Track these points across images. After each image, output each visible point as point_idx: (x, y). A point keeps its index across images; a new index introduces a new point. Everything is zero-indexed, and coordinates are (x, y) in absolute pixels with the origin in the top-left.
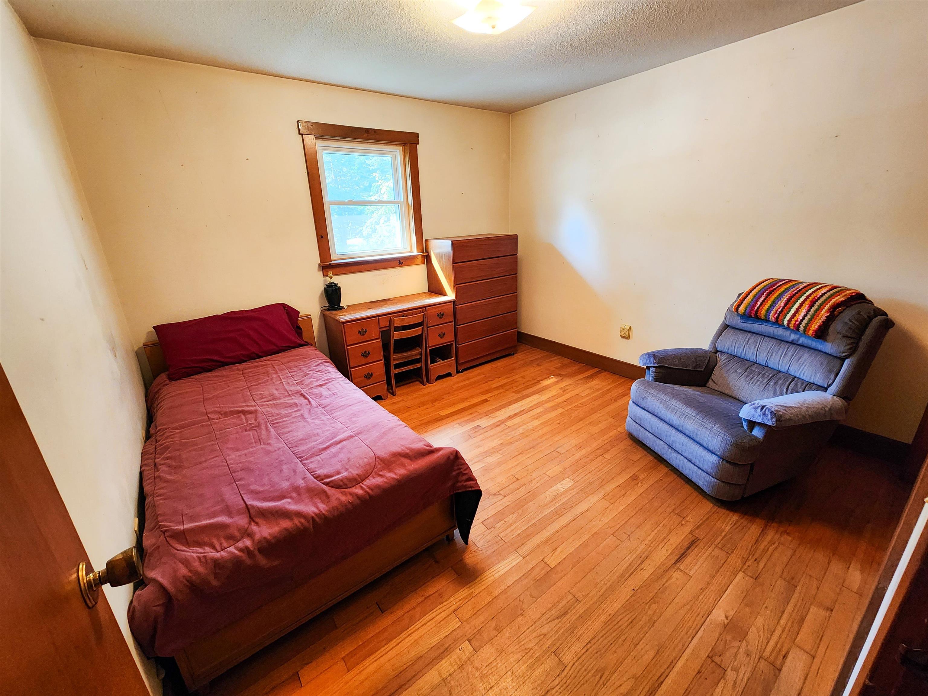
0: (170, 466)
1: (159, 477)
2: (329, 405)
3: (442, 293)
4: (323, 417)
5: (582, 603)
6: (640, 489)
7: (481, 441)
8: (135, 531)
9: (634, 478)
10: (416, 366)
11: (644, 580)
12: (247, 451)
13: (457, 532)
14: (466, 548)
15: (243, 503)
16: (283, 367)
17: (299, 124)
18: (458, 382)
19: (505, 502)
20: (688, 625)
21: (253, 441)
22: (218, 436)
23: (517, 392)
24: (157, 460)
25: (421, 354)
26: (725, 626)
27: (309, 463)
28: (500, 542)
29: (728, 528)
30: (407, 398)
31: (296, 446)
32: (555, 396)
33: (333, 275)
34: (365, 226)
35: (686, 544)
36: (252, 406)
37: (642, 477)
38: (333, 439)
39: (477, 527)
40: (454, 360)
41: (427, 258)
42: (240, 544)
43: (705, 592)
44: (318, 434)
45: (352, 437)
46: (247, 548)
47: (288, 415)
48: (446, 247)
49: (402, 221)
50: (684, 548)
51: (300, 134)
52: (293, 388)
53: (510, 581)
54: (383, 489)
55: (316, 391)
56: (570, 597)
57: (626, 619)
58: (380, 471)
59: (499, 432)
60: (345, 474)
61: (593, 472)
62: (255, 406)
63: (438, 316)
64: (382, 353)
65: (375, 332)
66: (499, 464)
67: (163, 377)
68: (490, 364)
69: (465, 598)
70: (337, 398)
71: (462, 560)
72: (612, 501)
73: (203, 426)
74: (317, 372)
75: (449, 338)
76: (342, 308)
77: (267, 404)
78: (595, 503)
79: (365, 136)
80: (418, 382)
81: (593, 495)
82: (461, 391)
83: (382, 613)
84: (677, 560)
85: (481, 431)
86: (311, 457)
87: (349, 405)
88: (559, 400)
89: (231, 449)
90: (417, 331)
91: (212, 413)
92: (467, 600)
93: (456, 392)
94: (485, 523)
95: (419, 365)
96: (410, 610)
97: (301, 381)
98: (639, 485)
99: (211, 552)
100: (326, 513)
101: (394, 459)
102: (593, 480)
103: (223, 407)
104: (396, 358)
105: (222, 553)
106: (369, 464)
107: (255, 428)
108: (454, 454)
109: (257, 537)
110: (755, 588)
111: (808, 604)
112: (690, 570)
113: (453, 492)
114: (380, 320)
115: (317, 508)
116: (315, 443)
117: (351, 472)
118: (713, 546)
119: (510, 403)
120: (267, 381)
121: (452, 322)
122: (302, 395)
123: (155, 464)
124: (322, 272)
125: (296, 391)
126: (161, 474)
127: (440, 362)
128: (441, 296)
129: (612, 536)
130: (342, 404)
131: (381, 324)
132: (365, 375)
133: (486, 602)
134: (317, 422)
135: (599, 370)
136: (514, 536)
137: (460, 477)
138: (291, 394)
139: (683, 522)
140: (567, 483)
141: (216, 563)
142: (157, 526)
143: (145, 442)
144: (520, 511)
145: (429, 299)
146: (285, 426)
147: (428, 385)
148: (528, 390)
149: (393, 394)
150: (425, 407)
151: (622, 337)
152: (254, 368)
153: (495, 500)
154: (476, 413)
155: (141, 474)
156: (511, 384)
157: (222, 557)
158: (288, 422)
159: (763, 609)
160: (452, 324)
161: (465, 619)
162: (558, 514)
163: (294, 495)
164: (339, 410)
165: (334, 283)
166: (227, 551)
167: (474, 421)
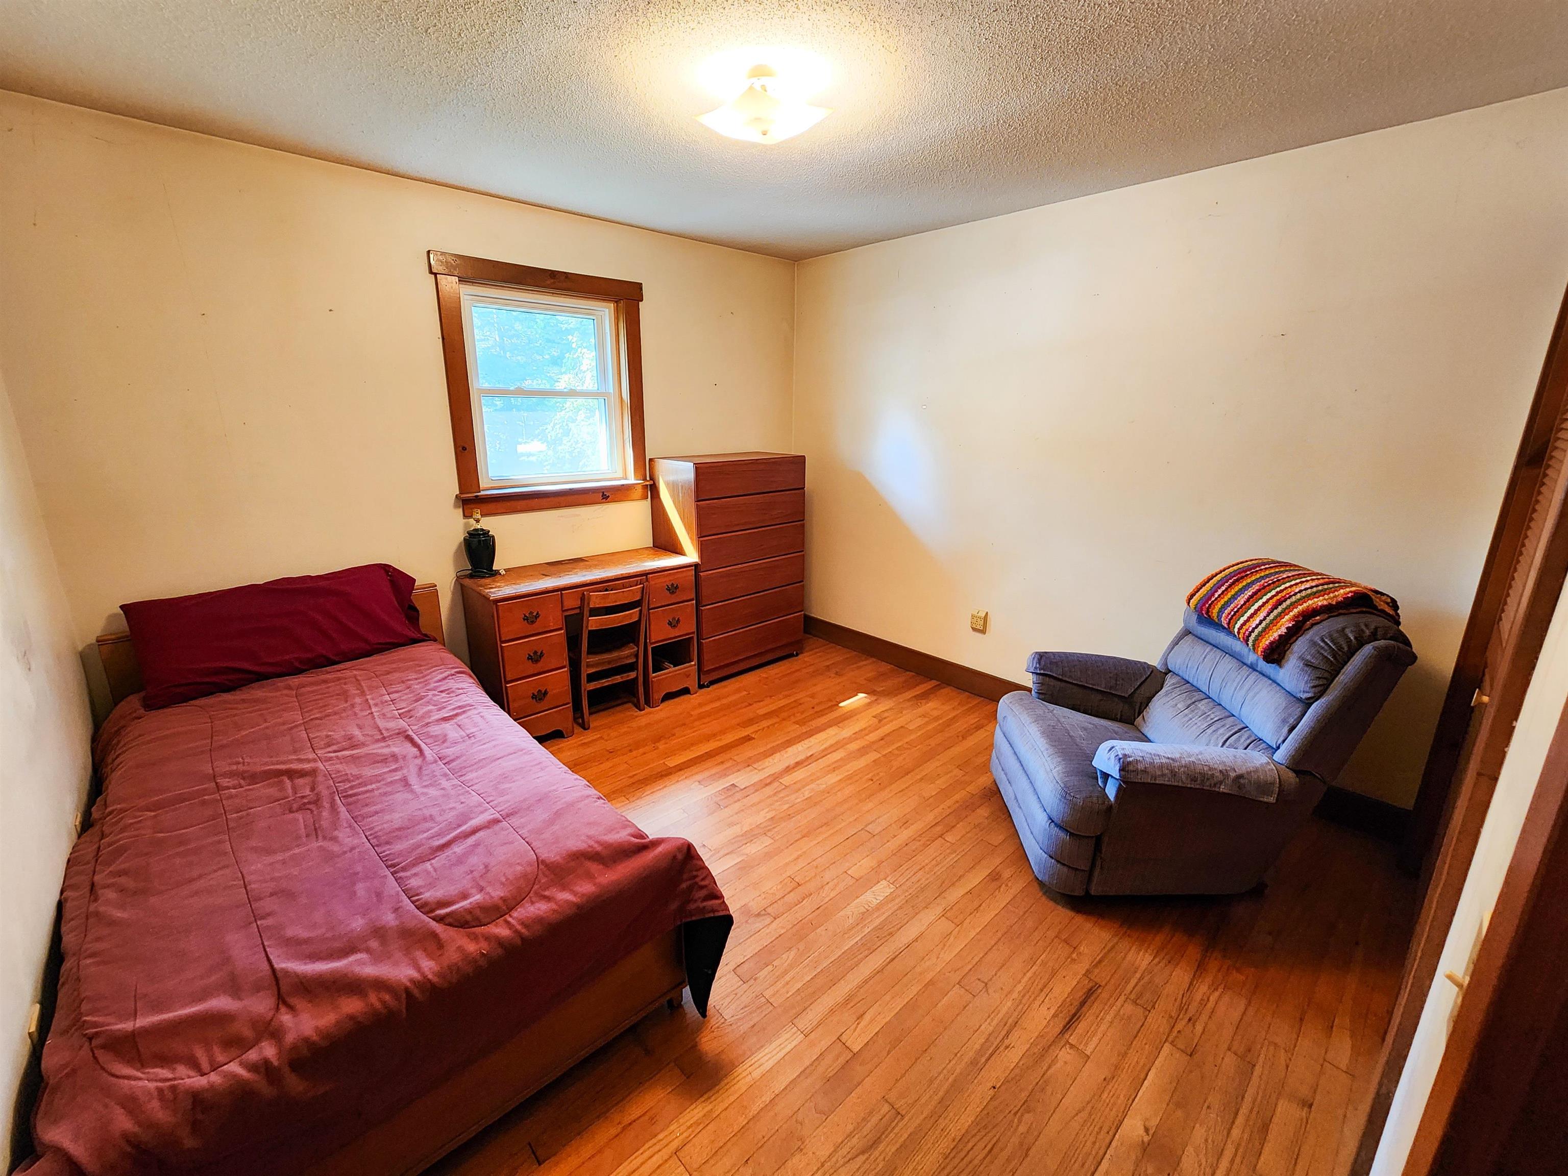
0: (122, 890)
1: (97, 914)
2: (458, 757)
3: (674, 549)
4: (444, 783)
5: (906, 1119)
6: (1004, 897)
7: (737, 813)
8: (29, 1034)
9: (995, 877)
10: (628, 676)
11: (1012, 1067)
12: (288, 854)
13: (687, 992)
14: (704, 1022)
15: (266, 966)
16: (376, 682)
17: (431, 256)
18: (700, 705)
19: (777, 928)
20: (1085, 1150)
21: (303, 832)
22: (231, 825)
23: (801, 723)
24: (96, 878)
25: (637, 656)
26: (1145, 1148)
27: (408, 878)
28: (764, 1007)
29: (1145, 963)
30: (608, 735)
31: (388, 843)
32: (865, 729)
33: (482, 516)
34: (552, 424)
35: (1080, 994)
36: (308, 761)
37: (1006, 874)
38: (459, 826)
39: (724, 979)
40: (695, 665)
41: (652, 490)
42: (252, 1055)
43: (1111, 1085)
44: (432, 818)
45: (496, 821)
46: (266, 1062)
47: (377, 779)
48: (685, 472)
49: (609, 426)
50: (1076, 1003)
51: (431, 272)
52: (392, 725)
53: (780, 1084)
54: (549, 924)
55: (435, 730)
56: (886, 1108)
57: (981, 1145)
58: (545, 890)
59: (769, 797)
60: (477, 898)
61: (927, 869)
62: (314, 760)
63: (668, 589)
64: (566, 655)
65: (553, 618)
66: (768, 856)
67: (133, 702)
68: (758, 671)
69: (697, 1123)
70: (473, 743)
71: (695, 1046)
72: (957, 921)
73: (204, 803)
74: (441, 692)
75: (688, 627)
76: (497, 573)
77: (337, 757)
78: (931, 924)
79: (548, 282)
80: (630, 705)
81: (926, 911)
82: (705, 721)
83: (540, 1164)
84: (1065, 1027)
85: (738, 796)
86: (414, 864)
87: (499, 756)
88: (874, 737)
89: (255, 850)
90: (632, 615)
91: (224, 775)
92: (701, 1127)
93: (697, 723)
94: (739, 970)
95: (633, 675)
96: (593, 1156)
97: (410, 711)
98: (1002, 889)
99: (189, 1077)
100: (435, 979)
101: (573, 864)
102: (927, 882)
103: (249, 764)
104: (591, 663)
105: (214, 1078)
106: (525, 876)
107: (308, 806)
108: (685, 850)
109: (290, 1038)
110: (1191, 1072)
111: (1274, 1096)
112: (1086, 1044)
113: (681, 921)
114: (564, 596)
115: (418, 969)
116: (425, 835)
117: (489, 893)
118: (1123, 998)
119: (789, 743)
120: (344, 710)
121: (692, 600)
122: (409, 739)
123: (93, 885)
124: (461, 510)
125: (397, 731)
126: (102, 909)
127: (671, 670)
128: (674, 555)
129: (958, 986)
130: (483, 755)
131: (565, 603)
132: (533, 694)
133: (736, 1128)
134: (433, 792)
135: (938, 683)
136: (790, 993)
137: (694, 893)
138: (388, 737)
139: (1074, 956)
140: (881, 891)
141: (197, 1098)
142: (77, 1023)
143: (79, 837)
144: (801, 946)
145: (653, 560)
146: (368, 801)
147: (648, 710)
148: (819, 719)
149: (584, 727)
150: (641, 751)
151: (974, 629)
152: (320, 684)
153: (758, 925)
154: (731, 761)
155: (60, 906)
156: (792, 708)
157: (212, 1086)
158: (376, 793)
159: (1204, 1112)
160: (693, 604)
161: (695, 1166)
162: (868, 947)
163: (374, 944)
164: (475, 766)
165: (482, 530)
166: (223, 1071)
167: (726, 775)
